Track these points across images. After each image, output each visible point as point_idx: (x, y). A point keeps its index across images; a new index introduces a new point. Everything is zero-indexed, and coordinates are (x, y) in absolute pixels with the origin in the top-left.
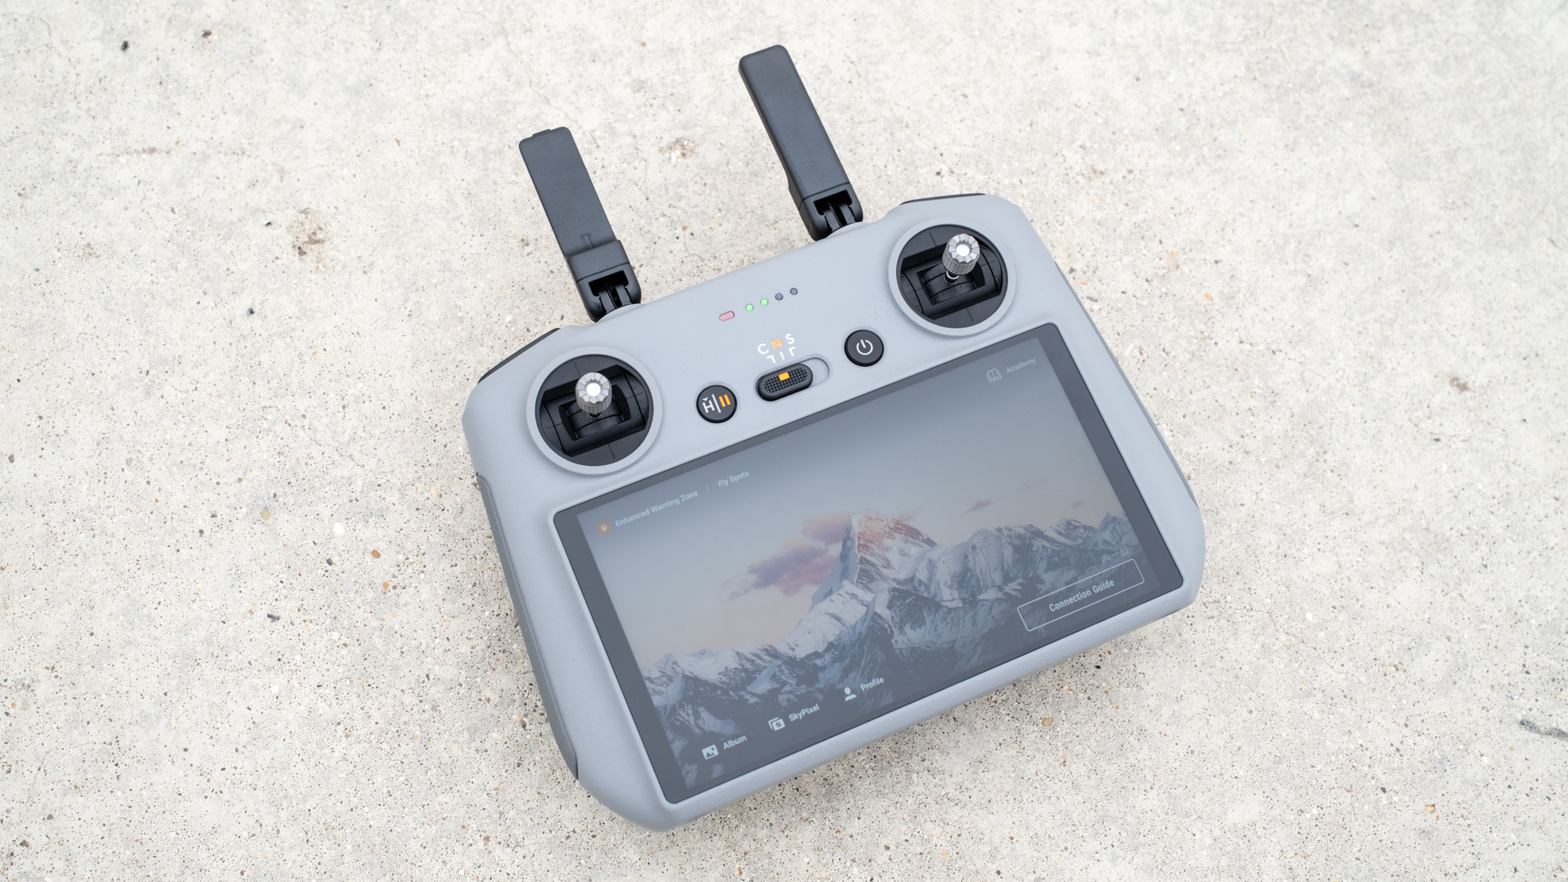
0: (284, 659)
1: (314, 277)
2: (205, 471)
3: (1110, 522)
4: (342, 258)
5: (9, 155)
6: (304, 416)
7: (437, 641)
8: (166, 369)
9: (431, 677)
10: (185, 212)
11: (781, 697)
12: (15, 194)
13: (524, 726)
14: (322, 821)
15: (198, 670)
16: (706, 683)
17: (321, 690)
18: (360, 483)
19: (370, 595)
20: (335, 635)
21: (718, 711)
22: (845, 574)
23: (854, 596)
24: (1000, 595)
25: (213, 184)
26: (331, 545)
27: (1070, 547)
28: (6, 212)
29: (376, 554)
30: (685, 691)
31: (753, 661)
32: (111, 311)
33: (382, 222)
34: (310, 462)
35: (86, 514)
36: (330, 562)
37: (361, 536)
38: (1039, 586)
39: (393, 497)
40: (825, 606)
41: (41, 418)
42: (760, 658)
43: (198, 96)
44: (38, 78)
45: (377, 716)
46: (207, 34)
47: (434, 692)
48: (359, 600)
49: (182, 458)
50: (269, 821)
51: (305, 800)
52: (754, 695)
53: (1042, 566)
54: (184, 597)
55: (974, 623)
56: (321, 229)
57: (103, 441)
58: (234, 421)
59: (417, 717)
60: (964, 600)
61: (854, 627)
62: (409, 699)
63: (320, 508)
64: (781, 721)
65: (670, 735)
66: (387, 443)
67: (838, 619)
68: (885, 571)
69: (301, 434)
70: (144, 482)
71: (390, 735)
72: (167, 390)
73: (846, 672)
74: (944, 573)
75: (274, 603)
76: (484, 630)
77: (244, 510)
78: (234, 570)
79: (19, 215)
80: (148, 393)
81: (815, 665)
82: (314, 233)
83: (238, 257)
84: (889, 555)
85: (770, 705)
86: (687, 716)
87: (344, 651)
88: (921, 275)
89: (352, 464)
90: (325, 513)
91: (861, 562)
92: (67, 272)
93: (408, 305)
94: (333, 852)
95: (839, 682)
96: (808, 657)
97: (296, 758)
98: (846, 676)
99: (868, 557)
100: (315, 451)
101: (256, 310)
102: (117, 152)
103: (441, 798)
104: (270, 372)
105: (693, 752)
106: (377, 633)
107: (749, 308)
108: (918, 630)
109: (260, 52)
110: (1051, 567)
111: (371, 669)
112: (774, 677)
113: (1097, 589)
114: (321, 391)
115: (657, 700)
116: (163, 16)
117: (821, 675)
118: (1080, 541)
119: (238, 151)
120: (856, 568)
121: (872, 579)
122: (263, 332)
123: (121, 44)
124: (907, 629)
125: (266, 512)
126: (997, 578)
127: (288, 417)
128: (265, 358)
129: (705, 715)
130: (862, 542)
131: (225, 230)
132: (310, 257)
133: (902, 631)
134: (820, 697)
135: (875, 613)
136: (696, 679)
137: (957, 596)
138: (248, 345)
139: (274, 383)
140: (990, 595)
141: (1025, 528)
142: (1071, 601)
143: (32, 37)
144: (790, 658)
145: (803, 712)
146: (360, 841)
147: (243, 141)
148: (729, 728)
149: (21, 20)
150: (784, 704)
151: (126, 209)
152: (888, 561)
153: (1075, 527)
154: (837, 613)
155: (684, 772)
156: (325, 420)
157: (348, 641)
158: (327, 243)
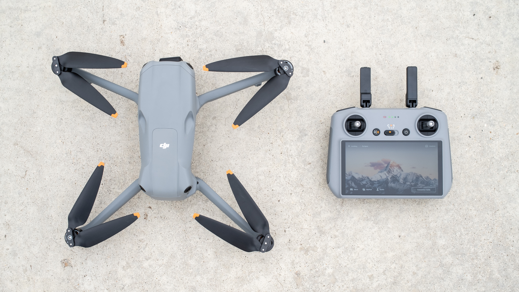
0: (469, 145)
1: (495, 75)
2: (465, 106)
3: (435, 180)
4: (502, 73)
5: (447, 31)
6: (485, 102)
7: (497, 152)
8: (464, 84)
9: (494, 158)
10: (475, 54)
11: (366, 186)
12: (446, 39)
13: (507, 172)
14: (468, 175)
15: (455, 141)
16: (355, 178)
17: (474, 153)
18: (492, 118)
19: (487, 139)
20: (479, 144)
21: (355, 184)
22: (386, 170)
23: (385, 174)
24: (410, 184)
25: (482, 50)
26: (483, 128)
27: (426, 181)
28: (443, 42)
29: (491, 132)
30: (351, 178)
31: (364, 178)
32: (457, 69)
33: (511, 69)
34: (484, 111)
35: (443, 106)
36: (482, 131)
37: (489, 128)
38: (417, 185)
39: (497, 123)
40: (380, 174)
41: (439, 85)
42: (366, 178)
43: (485, 30)
44: (456, 16)
45: (482, 161)
46: (490, 17)
47: (493, 160)
48: (485, 139)
49: (462, 102)
50: (460, 171)
51: (466, 170)
52: (362, 183)
53: (419, 182)
54: (456, 127)
55: (403, 187)
56: (499, 66)
57: (449, 93)
58: (473, 98)
59: (489, 164)
60: (403, 182)
61: (383, 179)
62: (489, 160)
63: (483, 120)
64: (365, 189)
65: (346, 184)
66: (498, 113)
67: (381, 177)
68: (392, 172)
69: (484, 105)
70: (454, 104)
71: (484, 165)
72: (463, 88)
73: (379, 186)
74: (402, 177)
75: (471, 134)
76: (506, 153)
77: (470, 116)
78: (465, 126)
79: (445, 44)
80: (459, 87)
81: (374, 183)
82: (497, 66)
83: (482, 66)
84: (394, 170)
85: (364, 186)
86: (350, 182)
87: (480, 148)
88: (422, 123)
89: (491, 114)
90: (484, 121)
91: (389, 169)
92: (451, 58)
93: (511, 87)
94: (469, 181)
95: (377, 187)
96: (373, 181)
97: (467, 163)
98: (378, 187)
99: (391, 169)
100: (486, 109)
101: (483, 78)
102: (466, 37)
103: (489, 179)
104: (482, 91)
105: (349, 189)
106: (487, 147)
107: (389, 117)
108: (394, 184)
109: (499, 25)
110: (421, 183)
111: (484, 152)
112: (367, 182)
113: (427, 190)
114: (490, 98)
115: (346, 178)
116: (483, 11)
117: (374, 185)
118: (428, 181)
119: (489, 44)
120: (388, 170)
121: (390, 173)
122: (483, 83)
123: (473, 14)
124: (392, 183)
125: (474, 117)
126: (411, 181)
127: (483, 101)
128: (482, 88)
129: (353, 183)
130: (391, 166)
131: (481, 60)
132: (495, 71)
133: (391, 183)
134: (373, 188)
135: (388, 178)
136: (354, 177)
137: (403, 181)
138: (479, 84)
139: (482, 94)
140: (408, 183)
141: (420, 175)
142: (422, 190)
143: (457, 7)
144: (370, 180)
145: (369, 189)
146: (474, 180)
147: (490, 43)
148: (356, 187)
149: (457, 3)
150: (366, 187)
151: (465, 49)
152: (394, 171)
153: (428, 178)
154: (381, 176)
155: (346, 191)
156: (489, 104)
157: (481, 146)
158: (500, 69)
